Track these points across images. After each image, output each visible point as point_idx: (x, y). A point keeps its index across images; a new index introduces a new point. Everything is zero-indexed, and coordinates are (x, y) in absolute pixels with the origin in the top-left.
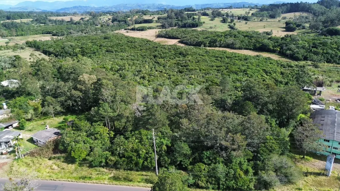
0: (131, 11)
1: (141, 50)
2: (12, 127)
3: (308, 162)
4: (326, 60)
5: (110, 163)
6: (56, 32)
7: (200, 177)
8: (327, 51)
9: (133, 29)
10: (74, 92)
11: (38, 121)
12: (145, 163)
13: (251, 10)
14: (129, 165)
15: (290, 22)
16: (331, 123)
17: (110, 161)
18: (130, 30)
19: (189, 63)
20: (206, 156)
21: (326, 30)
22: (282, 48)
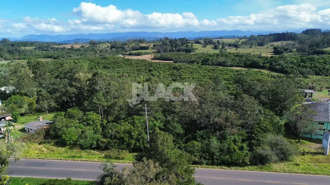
0: (129, 41)
1: (137, 66)
2: (5, 120)
3: (304, 145)
4: (315, 73)
5: (101, 144)
6: (57, 56)
7: (194, 152)
8: (315, 65)
9: (130, 54)
10: (69, 88)
11: (32, 116)
12: (137, 143)
13: (241, 40)
14: (121, 146)
15: (277, 47)
16: (324, 110)
17: (101, 143)
18: (128, 55)
19: (183, 74)
20: (200, 135)
21: (312, 52)
22: (271, 64)
